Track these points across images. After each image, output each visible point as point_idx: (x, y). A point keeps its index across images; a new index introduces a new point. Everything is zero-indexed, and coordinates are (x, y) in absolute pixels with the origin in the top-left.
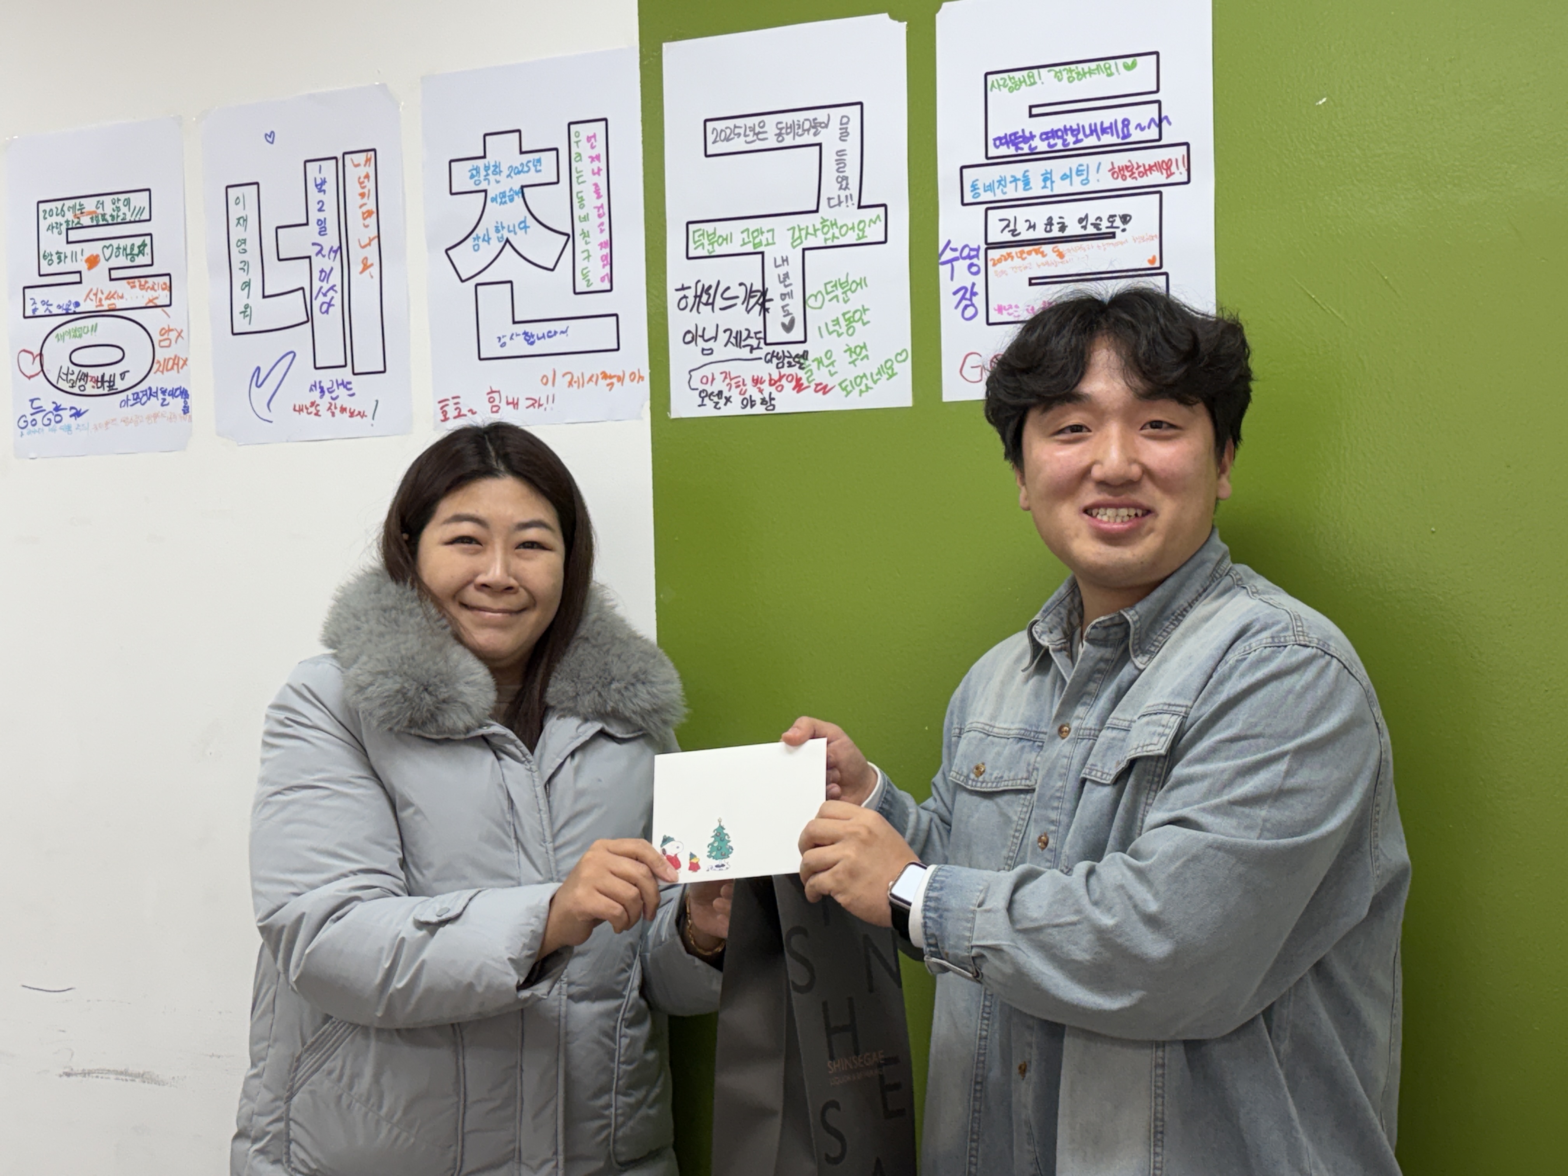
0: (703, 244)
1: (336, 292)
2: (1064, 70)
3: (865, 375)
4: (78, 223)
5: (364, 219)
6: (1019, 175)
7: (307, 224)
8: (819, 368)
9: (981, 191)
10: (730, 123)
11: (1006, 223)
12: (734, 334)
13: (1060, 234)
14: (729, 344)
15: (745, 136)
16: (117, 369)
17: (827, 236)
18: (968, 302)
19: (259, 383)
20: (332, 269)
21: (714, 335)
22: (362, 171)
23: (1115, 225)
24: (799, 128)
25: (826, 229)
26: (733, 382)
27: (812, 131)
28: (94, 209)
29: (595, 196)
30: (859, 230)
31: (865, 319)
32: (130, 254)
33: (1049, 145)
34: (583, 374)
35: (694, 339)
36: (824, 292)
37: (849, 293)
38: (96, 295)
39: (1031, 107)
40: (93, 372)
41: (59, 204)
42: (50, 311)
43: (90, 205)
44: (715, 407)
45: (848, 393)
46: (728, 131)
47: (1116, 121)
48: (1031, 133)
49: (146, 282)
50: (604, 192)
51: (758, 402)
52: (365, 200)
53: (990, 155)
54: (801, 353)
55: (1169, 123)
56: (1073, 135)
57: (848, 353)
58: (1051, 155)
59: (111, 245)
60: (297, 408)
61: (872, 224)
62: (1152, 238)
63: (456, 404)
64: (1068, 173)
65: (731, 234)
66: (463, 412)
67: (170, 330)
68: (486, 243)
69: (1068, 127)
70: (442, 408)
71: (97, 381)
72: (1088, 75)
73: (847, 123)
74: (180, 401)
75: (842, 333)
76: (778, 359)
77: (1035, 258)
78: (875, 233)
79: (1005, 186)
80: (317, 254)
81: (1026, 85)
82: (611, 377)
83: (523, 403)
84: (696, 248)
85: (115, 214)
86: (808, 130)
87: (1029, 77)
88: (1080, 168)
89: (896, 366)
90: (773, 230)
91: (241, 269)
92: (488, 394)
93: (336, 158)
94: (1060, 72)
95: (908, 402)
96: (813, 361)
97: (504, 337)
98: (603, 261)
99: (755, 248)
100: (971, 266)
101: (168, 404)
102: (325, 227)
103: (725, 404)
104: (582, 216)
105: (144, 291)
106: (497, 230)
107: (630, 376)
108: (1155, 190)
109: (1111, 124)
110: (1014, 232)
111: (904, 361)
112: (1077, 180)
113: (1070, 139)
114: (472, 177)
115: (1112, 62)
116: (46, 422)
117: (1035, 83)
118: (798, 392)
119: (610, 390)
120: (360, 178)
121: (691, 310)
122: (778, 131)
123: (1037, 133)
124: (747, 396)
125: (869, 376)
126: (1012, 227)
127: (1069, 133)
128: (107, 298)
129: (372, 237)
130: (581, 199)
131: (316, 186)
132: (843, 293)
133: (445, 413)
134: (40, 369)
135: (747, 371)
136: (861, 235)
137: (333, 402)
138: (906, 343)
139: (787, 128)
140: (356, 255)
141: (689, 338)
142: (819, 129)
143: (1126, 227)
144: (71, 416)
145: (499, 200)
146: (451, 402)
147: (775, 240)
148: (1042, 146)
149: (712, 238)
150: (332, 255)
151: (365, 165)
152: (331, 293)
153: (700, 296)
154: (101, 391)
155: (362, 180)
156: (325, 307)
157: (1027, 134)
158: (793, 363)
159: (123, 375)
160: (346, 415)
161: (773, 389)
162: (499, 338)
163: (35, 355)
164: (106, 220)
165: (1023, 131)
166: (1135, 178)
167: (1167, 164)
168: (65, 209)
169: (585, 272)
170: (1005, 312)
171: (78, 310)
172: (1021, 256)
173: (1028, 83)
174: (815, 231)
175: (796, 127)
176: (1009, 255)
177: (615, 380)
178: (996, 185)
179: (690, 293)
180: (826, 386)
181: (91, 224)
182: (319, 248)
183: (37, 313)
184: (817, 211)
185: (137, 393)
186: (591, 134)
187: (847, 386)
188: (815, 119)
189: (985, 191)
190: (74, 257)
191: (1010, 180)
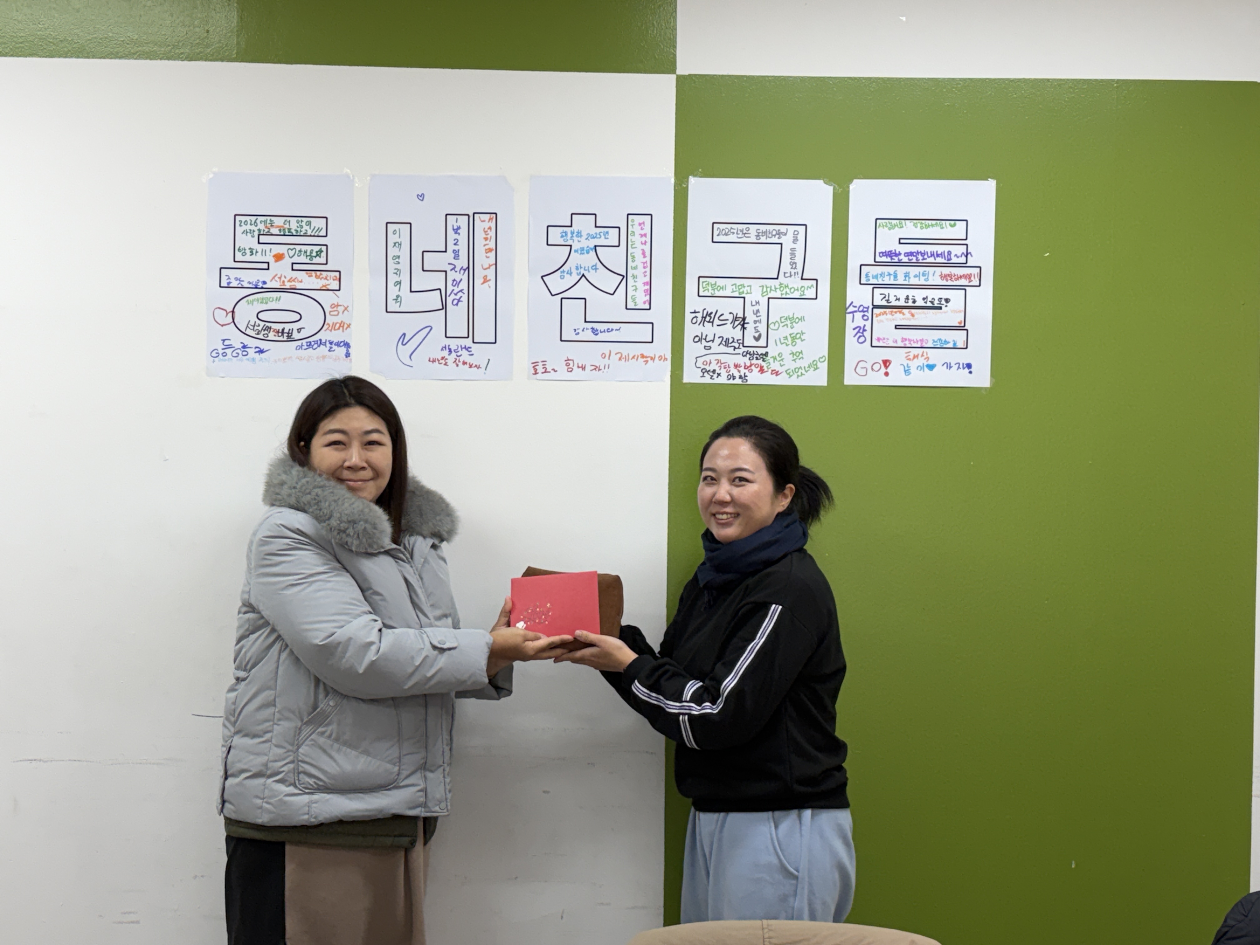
0: (708, 290)
1: (464, 293)
2: (919, 222)
3: (801, 368)
4: (268, 232)
5: (486, 253)
6: (892, 273)
7: (446, 251)
8: (774, 362)
9: (871, 278)
10: (729, 226)
11: (883, 296)
12: (725, 340)
13: (913, 305)
14: (721, 345)
15: (737, 234)
16: (295, 326)
17: (783, 292)
18: (861, 334)
19: (404, 343)
20: (461, 280)
21: (712, 339)
22: (486, 225)
23: (942, 303)
24: (770, 234)
25: (782, 289)
26: (722, 366)
27: (777, 236)
28: (282, 224)
29: (642, 256)
30: (802, 291)
31: (803, 338)
32: (310, 255)
33: (909, 259)
34: (628, 355)
35: (700, 340)
36: (779, 322)
37: (794, 324)
38: (280, 278)
39: (900, 239)
40: (274, 326)
41: (254, 218)
42: (242, 285)
43: (279, 221)
44: (711, 378)
45: (790, 376)
46: (727, 231)
47: (944, 252)
48: (899, 252)
49: (321, 274)
50: (648, 254)
51: (737, 377)
52: (488, 242)
53: (877, 260)
54: (764, 353)
55: (972, 256)
56: (922, 256)
57: (792, 355)
58: (909, 264)
59: (294, 248)
60: (431, 360)
61: (809, 289)
62: (960, 312)
63: (543, 365)
64: (918, 274)
65: (725, 285)
66: (548, 370)
67: (338, 305)
68: (569, 276)
69: (919, 251)
70: (534, 367)
71: (278, 332)
72: (931, 227)
73: (797, 234)
74: (343, 350)
75: (789, 345)
76: (750, 355)
77: (898, 316)
78: (811, 293)
79: (884, 277)
80: (451, 270)
81: (898, 228)
82: (646, 357)
83: (588, 368)
84: (704, 291)
85: (299, 229)
86: (775, 236)
87: (900, 223)
88: (925, 273)
89: (819, 363)
90: (750, 286)
91: (394, 273)
92: (566, 361)
93: (468, 215)
94: (916, 223)
95: (825, 384)
96: (771, 358)
97: (578, 329)
98: (645, 292)
99: (739, 294)
100: (863, 316)
101: (334, 351)
102: (458, 255)
103: (717, 377)
104: (633, 266)
105: (319, 280)
106: (577, 268)
107: (659, 357)
108: (963, 288)
109: (942, 252)
110: (888, 301)
111: (824, 361)
112: (922, 278)
113: (920, 257)
114: (562, 236)
115: (944, 222)
116: (234, 354)
117: (902, 227)
118: (761, 373)
119: (646, 364)
120: (484, 229)
121: (699, 324)
122: (757, 234)
123: (903, 253)
124: (731, 373)
125: (803, 368)
126: (887, 298)
127: (920, 254)
128: (289, 281)
129: (491, 263)
130: (633, 257)
131: (454, 230)
132: (791, 323)
133: (536, 370)
134: (231, 320)
135: (732, 360)
136: (802, 293)
137: (458, 358)
138: (826, 353)
139: (762, 233)
140: (479, 273)
141: (697, 339)
142: (781, 236)
143: (948, 304)
144: (256, 352)
145: (579, 252)
146: (540, 364)
147: (752, 291)
148: (905, 259)
149: (714, 286)
150: (462, 272)
151: (489, 221)
152: (460, 294)
153: (705, 318)
154: (281, 339)
155: (486, 230)
156: (455, 302)
157: (897, 252)
158: (759, 358)
159: (299, 330)
160: (467, 366)
161: (746, 371)
162: (575, 330)
163: (228, 311)
164: (292, 233)
165: (895, 250)
166: (953, 281)
167: (969, 276)
168: (258, 221)
169: (633, 297)
170: (881, 341)
171: (265, 286)
172: (891, 313)
173: (899, 226)
174: (776, 289)
175: (768, 233)
176: (885, 312)
177: (649, 359)
178: (879, 276)
179: (699, 315)
180: (778, 371)
181: (278, 233)
182: (452, 267)
183: (231, 285)
184: (777, 278)
185: (310, 342)
186: (641, 222)
187: (790, 372)
188: (779, 230)
189: (873, 278)
190: (264, 252)
191: (886, 274)
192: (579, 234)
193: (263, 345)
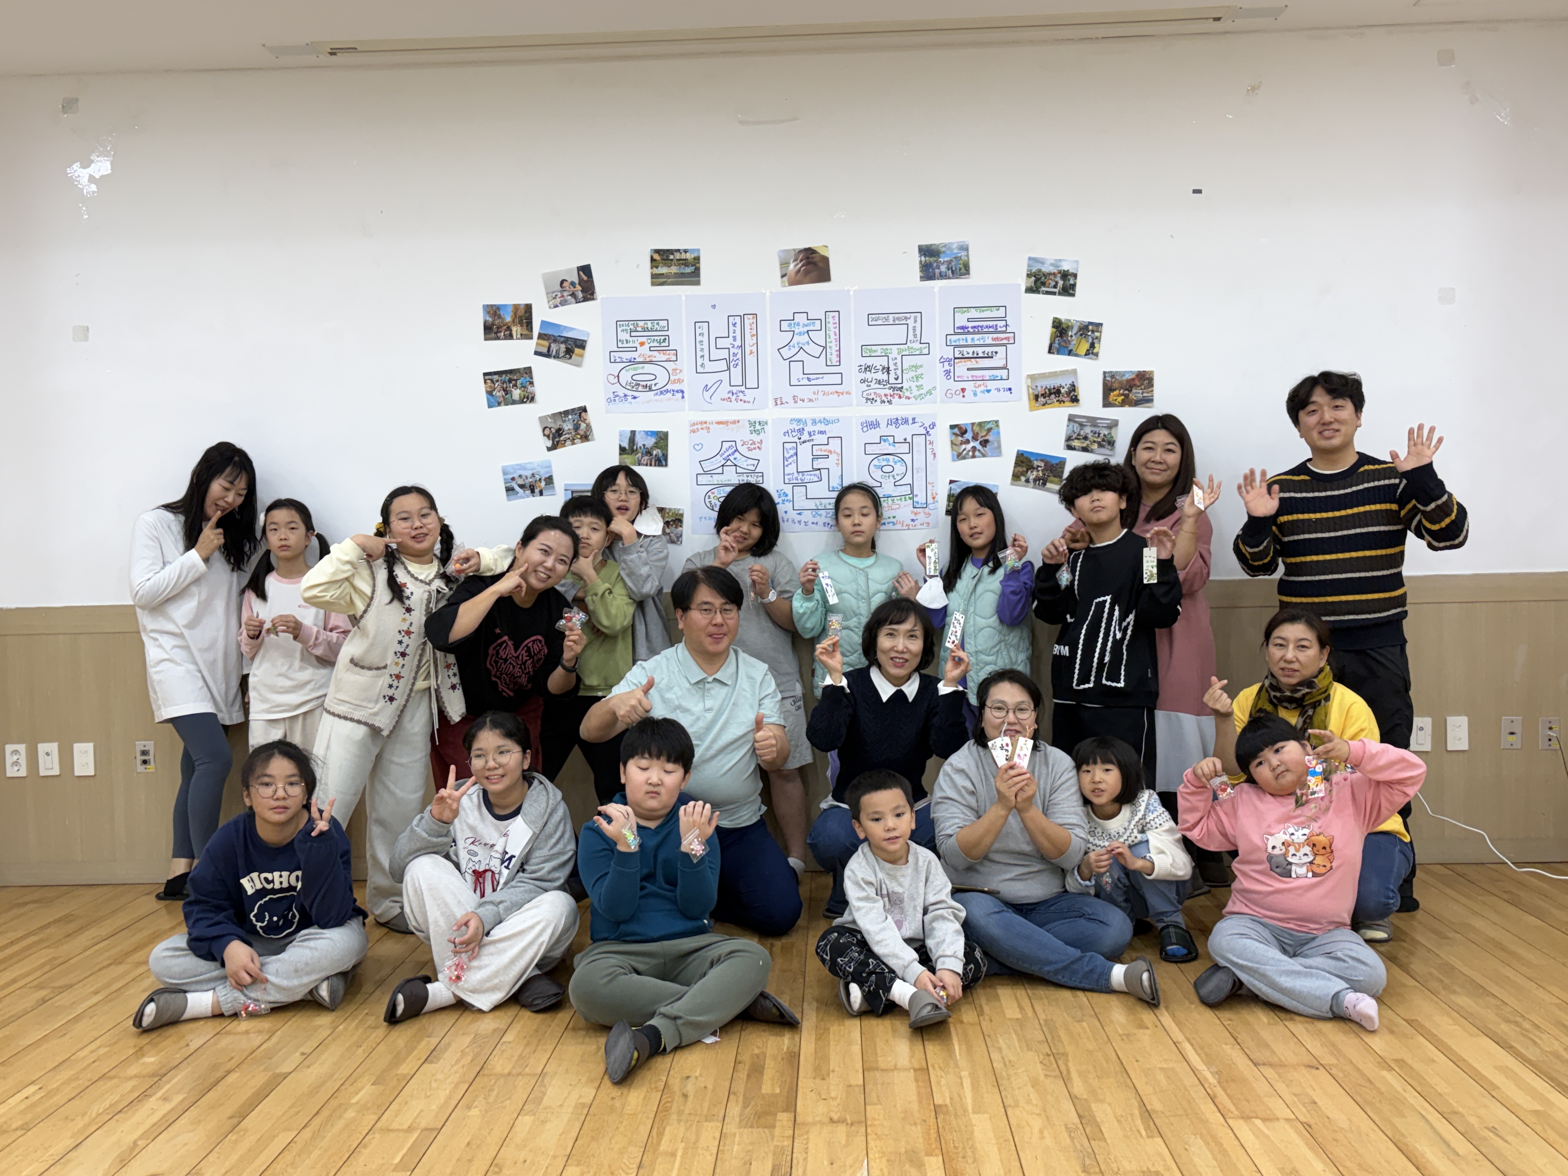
0: (867, 352)
1: (740, 360)
2: (979, 310)
4: (635, 329)
5: (752, 337)
6: (965, 338)
7: (729, 337)
10: (877, 316)
12: (878, 380)
13: (976, 356)
14: (876, 384)
15: (881, 320)
16: (653, 382)
19: (707, 390)
20: (738, 352)
21: (871, 380)
22: (751, 321)
23: (994, 354)
25: (909, 350)
26: (878, 396)
29: (834, 335)
30: (920, 350)
32: (659, 342)
33: (974, 330)
35: (864, 382)
36: (909, 369)
38: (643, 356)
40: (641, 383)
42: (622, 361)
43: (641, 324)
47: (993, 325)
49: (666, 352)
50: (838, 334)
52: (751, 330)
54: (901, 387)
57: (917, 387)
58: (974, 333)
59: (651, 338)
60: (722, 398)
61: (924, 349)
62: (1004, 359)
63: (781, 399)
64: (979, 339)
65: (878, 350)
66: (783, 403)
67: (676, 369)
68: (793, 348)
69: (978, 325)
71: (643, 386)
72: (984, 312)
73: (917, 318)
74: (680, 394)
75: (914, 382)
76: (893, 388)
79: (959, 341)
80: (732, 347)
81: (966, 313)
83: (806, 401)
85: (653, 327)
86: (904, 319)
87: (967, 310)
88: (983, 337)
89: (932, 391)
90: (892, 349)
91: (701, 351)
92: (793, 396)
93: (741, 316)
94: (976, 310)
96: (905, 389)
97: (800, 378)
98: (836, 356)
99: (886, 354)
101: (675, 395)
102: (736, 339)
103: (875, 402)
104: (830, 341)
105: (665, 355)
106: (798, 344)
108: (1005, 345)
112: (982, 341)
113: (979, 329)
114: (789, 326)
115: (993, 308)
116: (621, 400)
117: (969, 312)
118: (900, 399)
122: (893, 319)
123: (970, 327)
124: (882, 400)
128: (649, 357)
129: (754, 343)
130: (830, 337)
131: (733, 325)
132: (915, 369)
133: (776, 403)
134: (617, 381)
135: (883, 392)
137: (737, 397)
139: (898, 318)
140: (748, 349)
142: (907, 319)
143: (997, 355)
144: (632, 398)
145: (799, 334)
147: (892, 352)
148: (971, 331)
149: (870, 351)
150: (738, 348)
152: (737, 361)
153: (867, 368)
154: (646, 390)
155: (751, 324)
156: (735, 365)
158: (898, 390)
159: (656, 384)
160: (743, 401)
161: (891, 398)
163: (617, 376)
164: (648, 330)
165: (966, 326)
166: (1000, 341)
167: (1008, 338)
168: (630, 324)
169: (831, 359)
171: (635, 361)
174: (906, 350)
175: (901, 318)
177: (840, 394)
179: (863, 368)
181: (641, 330)
183: (616, 361)
184: (906, 344)
185: (662, 391)
188: (907, 316)
190: (634, 342)
191: (961, 339)
192: (798, 324)
193: (636, 394)
